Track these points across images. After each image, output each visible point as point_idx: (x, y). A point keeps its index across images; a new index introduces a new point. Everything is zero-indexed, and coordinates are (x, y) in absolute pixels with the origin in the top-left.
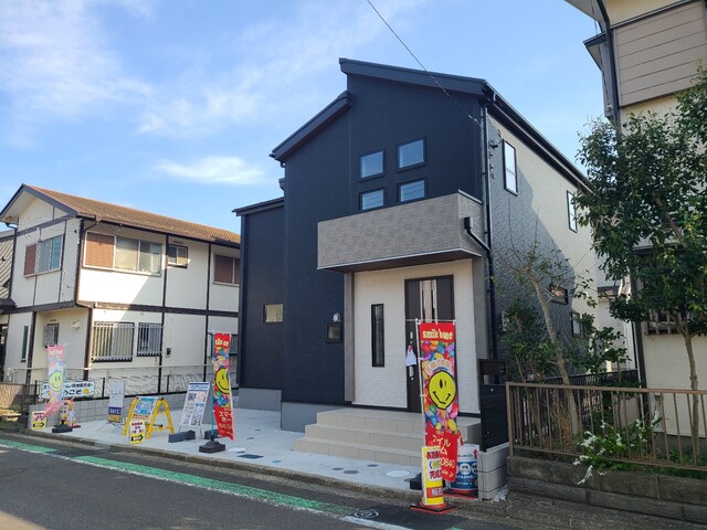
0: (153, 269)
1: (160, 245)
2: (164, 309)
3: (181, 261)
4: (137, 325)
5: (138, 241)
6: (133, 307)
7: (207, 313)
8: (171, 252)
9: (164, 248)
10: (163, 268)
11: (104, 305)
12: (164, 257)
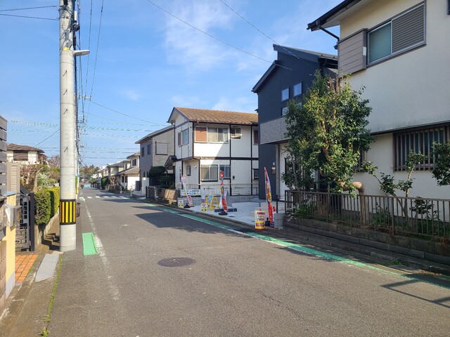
0: (224, 140)
2: (230, 158)
3: (237, 135)
4: (219, 166)
5: (217, 129)
6: (217, 158)
7: (251, 159)
8: (232, 132)
9: (229, 130)
10: (229, 139)
11: (204, 158)
12: (229, 134)
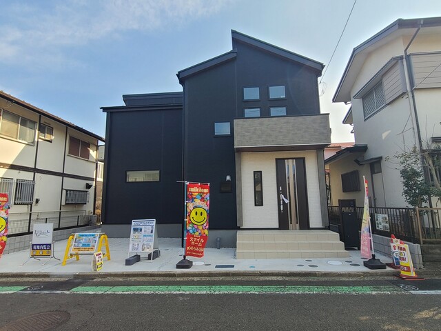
0: (29, 140)
1: (35, 123)
2: (35, 170)
3: (48, 137)
4: (15, 181)
5: (19, 116)
6: (13, 167)
7: (63, 175)
8: (42, 130)
9: (37, 125)
10: (36, 140)
12: (37, 131)
